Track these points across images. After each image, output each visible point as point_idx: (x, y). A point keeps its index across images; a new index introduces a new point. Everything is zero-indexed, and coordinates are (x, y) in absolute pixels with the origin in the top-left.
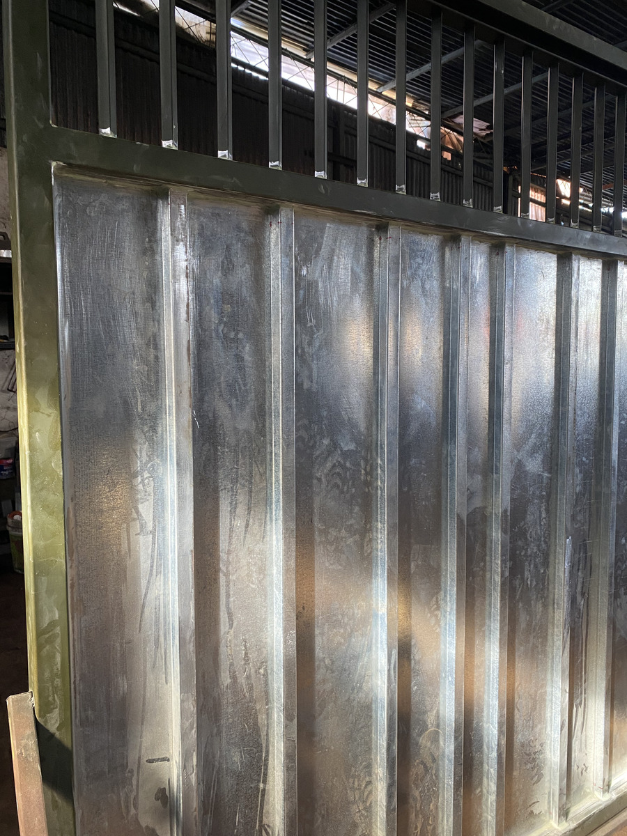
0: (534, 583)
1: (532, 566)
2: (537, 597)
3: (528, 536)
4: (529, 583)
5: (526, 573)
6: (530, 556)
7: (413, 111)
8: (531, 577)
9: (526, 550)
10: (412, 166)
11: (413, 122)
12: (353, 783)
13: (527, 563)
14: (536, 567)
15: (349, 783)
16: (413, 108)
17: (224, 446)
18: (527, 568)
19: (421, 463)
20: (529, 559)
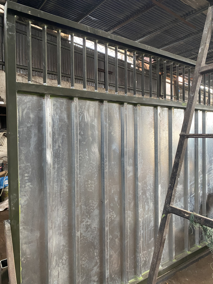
0: (150, 197)
1: (149, 192)
2: (151, 201)
3: (147, 184)
4: (148, 197)
5: (147, 194)
6: (148, 189)
7: (129, 56)
8: (149, 195)
9: (147, 188)
10: (130, 73)
11: (130, 59)
12: (96, 251)
13: (147, 191)
14: (150, 192)
15: (95, 250)
16: (129, 55)
17: (60, 158)
18: (147, 193)
19: (115, 163)
20: (148, 190)
